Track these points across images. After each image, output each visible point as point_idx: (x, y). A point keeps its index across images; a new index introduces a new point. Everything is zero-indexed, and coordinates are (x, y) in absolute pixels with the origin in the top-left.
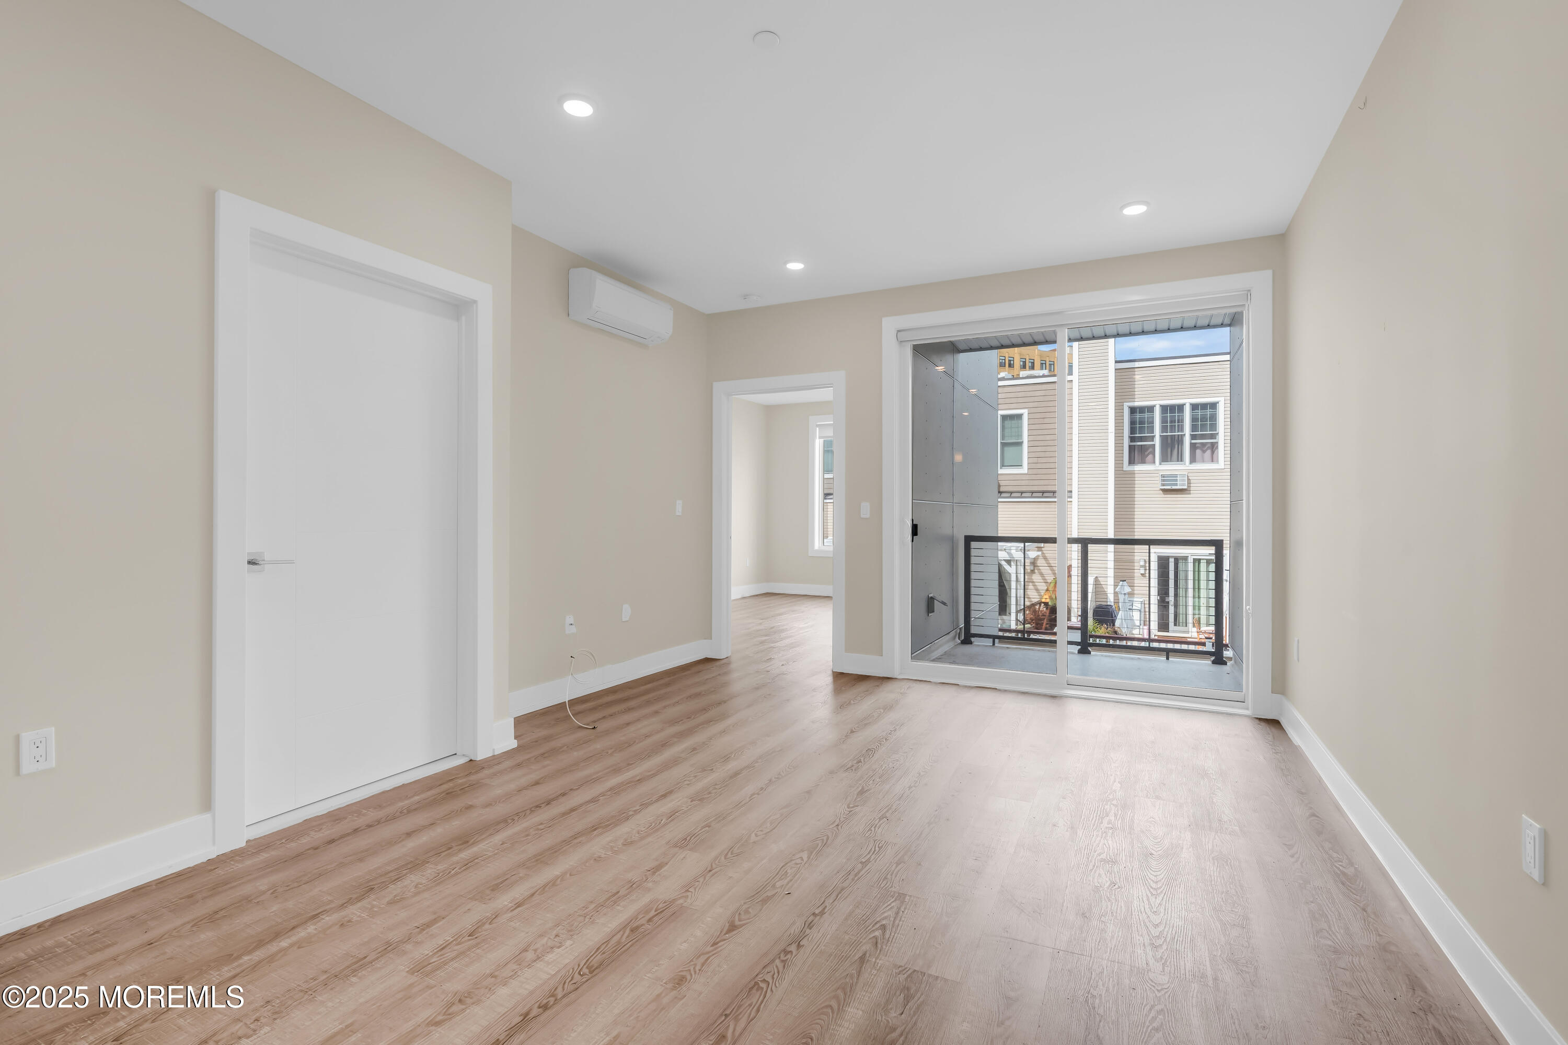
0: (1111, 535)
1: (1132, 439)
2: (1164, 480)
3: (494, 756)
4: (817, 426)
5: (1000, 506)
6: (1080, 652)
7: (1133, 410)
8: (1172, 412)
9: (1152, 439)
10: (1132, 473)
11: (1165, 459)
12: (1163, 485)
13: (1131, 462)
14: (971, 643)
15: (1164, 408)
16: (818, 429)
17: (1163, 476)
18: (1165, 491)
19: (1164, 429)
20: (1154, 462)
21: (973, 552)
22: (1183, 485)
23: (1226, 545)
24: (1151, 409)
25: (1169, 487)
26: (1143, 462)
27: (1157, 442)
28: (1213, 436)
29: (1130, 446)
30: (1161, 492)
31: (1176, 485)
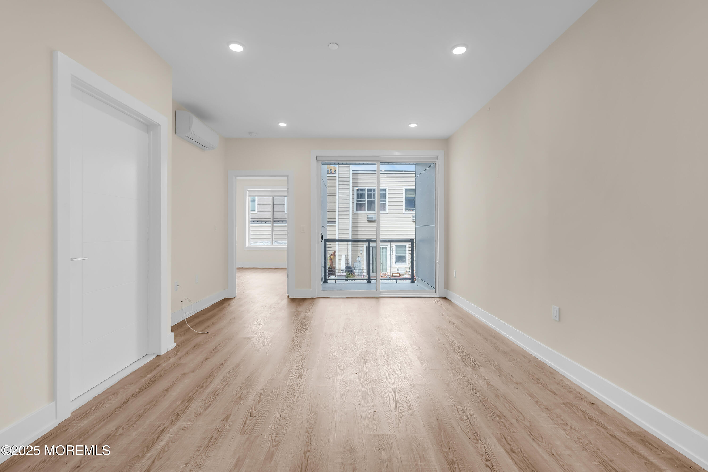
0: (350, 238)
1: (358, 201)
2: (368, 217)
3: (168, 352)
4: (248, 190)
5: (328, 227)
6: (368, 283)
7: (358, 190)
8: (371, 191)
9: (364, 201)
10: (358, 214)
11: (369, 209)
12: (368, 219)
13: (357, 210)
14: (327, 283)
15: (369, 190)
16: (248, 192)
17: (368, 216)
18: (369, 221)
19: (368, 198)
20: (365, 210)
21: (328, 246)
22: (375, 219)
23: (414, 241)
24: (364, 190)
25: (370, 220)
26: (361, 210)
27: (366, 202)
28: (385, 201)
29: (357, 204)
30: (367, 222)
31: (373, 219)
